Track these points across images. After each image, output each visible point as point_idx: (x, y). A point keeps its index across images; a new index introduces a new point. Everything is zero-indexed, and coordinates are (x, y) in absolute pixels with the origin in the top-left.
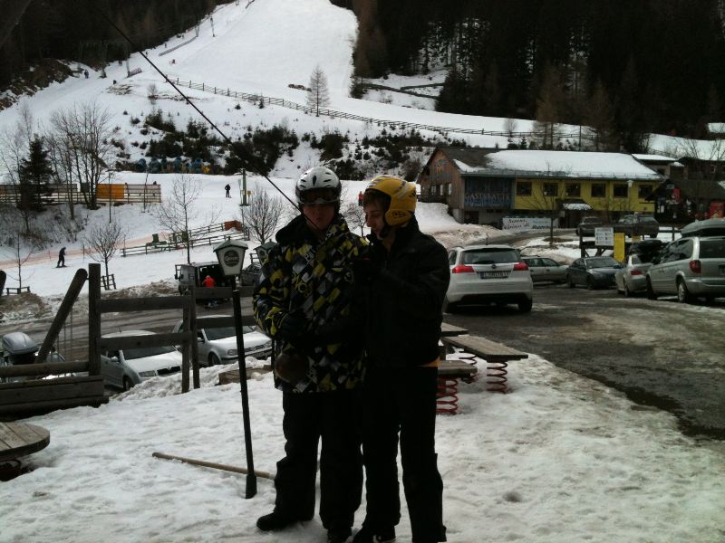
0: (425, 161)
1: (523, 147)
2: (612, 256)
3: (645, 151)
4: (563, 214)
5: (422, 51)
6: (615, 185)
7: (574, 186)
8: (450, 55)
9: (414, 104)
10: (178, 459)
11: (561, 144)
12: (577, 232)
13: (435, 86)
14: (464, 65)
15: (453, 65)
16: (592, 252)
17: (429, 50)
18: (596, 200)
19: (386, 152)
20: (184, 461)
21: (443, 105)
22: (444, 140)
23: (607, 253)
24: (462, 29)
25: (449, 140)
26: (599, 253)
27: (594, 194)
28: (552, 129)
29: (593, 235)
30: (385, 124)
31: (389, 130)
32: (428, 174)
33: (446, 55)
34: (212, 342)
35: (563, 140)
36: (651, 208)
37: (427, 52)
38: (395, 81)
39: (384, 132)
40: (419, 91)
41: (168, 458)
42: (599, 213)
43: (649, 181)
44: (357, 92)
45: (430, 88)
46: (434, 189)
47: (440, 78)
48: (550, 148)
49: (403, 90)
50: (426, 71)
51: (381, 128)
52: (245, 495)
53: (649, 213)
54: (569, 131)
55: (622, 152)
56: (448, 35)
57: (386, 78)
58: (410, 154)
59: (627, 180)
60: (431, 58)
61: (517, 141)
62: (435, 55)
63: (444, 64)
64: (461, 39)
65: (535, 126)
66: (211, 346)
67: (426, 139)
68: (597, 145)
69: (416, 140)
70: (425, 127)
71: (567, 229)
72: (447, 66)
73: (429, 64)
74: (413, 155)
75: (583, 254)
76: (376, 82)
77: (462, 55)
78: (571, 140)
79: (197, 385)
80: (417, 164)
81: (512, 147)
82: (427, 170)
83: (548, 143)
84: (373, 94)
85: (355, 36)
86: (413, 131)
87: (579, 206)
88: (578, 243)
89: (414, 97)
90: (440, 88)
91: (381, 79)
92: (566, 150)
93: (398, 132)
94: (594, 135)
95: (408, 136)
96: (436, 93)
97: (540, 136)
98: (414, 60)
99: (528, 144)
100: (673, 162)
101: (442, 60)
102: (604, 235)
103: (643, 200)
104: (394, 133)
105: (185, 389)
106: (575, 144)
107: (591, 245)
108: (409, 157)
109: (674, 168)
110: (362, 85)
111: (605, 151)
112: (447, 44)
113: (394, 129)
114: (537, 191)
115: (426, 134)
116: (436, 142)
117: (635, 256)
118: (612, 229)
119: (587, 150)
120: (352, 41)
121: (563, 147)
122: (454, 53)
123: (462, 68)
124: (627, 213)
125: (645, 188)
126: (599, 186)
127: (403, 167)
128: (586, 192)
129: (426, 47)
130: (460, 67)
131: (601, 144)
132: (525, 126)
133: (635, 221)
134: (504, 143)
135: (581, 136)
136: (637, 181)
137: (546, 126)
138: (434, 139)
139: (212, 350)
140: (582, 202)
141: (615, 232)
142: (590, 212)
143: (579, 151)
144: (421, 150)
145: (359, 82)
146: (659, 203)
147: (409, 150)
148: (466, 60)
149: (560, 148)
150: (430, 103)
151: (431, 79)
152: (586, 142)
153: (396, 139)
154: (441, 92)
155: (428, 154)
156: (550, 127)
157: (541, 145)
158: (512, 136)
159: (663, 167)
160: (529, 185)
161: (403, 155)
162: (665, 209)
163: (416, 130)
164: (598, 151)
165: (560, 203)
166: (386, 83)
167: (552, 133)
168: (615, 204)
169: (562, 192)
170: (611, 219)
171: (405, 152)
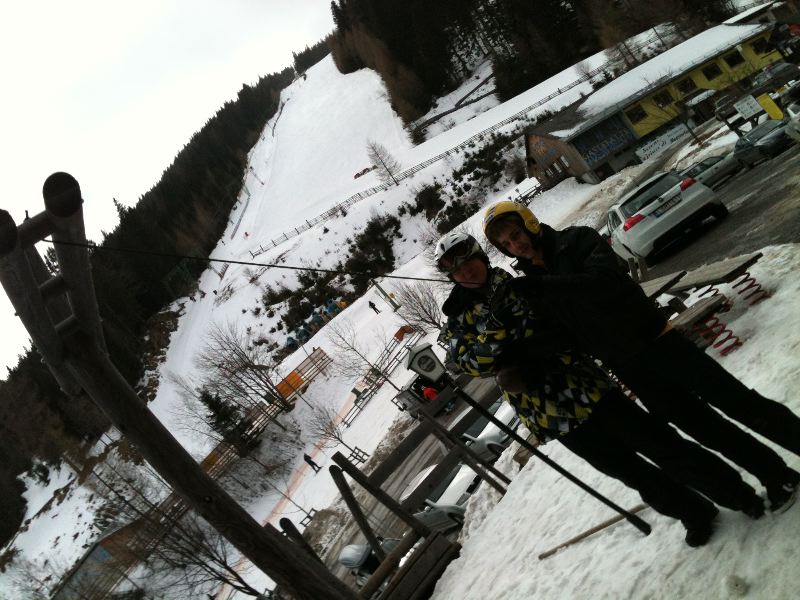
0: (523, 153)
1: (608, 79)
2: (769, 118)
3: (735, 12)
4: (692, 112)
5: (454, 59)
6: (724, 59)
7: (685, 81)
8: (482, 45)
9: (477, 111)
10: (561, 547)
11: (645, 55)
12: (717, 119)
13: (486, 82)
14: (502, 45)
15: (492, 52)
16: (747, 127)
17: (460, 53)
18: (715, 81)
19: (481, 171)
20: (567, 545)
21: (505, 93)
22: (528, 124)
23: (762, 119)
24: (480, 15)
25: (533, 120)
26: (755, 124)
27: (710, 78)
28: (627, 47)
29: (736, 112)
30: (463, 147)
31: (470, 151)
32: (534, 162)
33: (479, 47)
34: (480, 437)
35: (645, 50)
36: (776, 56)
37: (459, 57)
38: (445, 103)
39: (467, 155)
40: (474, 97)
41: (553, 552)
42: (726, 90)
43: (757, 35)
44: (418, 138)
45: (484, 87)
46: (550, 172)
47: (486, 70)
48: (636, 64)
49: (458, 106)
50: (469, 74)
51: (462, 153)
52: (642, 534)
53: (779, 61)
54: (645, 39)
55: (711, 27)
56: (470, 28)
57: (436, 106)
58: (504, 157)
59: (733, 47)
60: (466, 60)
61: (599, 78)
62: (469, 54)
63: (482, 56)
64: (485, 24)
65: (608, 54)
66: (483, 440)
67: (510, 134)
68: (682, 35)
69: (502, 141)
70: (502, 124)
71: (706, 123)
72: (486, 56)
73: (468, 65)
74: (508, 156)
75: (740, 133)
76: (429, 116)
77: (494, 37)
78: (652, 45)
79: (508, 481)
80: (517, 161)
81: (598, 86)
82: (530, 160)
83: (631, 60)
84: (434, 129)
85: (384, 89)
86: (493, 135)
87: (702, 97)
88: (726, 128)
89: (473, 105)
90: (492, 80)
91: (432, 110)
92: (653, 56)
93: (479, 146)
94: (673, 28)
95: (491, 143)
96: (491, 87)
97: (618, 60)
98: (451, 72)
99: (612, 74)
100: (771, 5)
101: (478, 54)
102: (746, 107)
103: (763, 55)
104: (476, 150)
105: (503, 491)
106: (659, 46)
107: (741, 121)
108: (505, 160)
109: (775, 11)
110: (419, 128)
111: (693, 35)
112: (474, 37)
113: (473, 146)
114: (650, 109)
115: (507, 130)
116: (521, 130)
117: (792, 105)
118: (751, 97)
119: (674, 44)
120: (384, 95)
121: (648, 55)
122: (485, 40)
123: (501, 48)
124: (755, 74)
125: (757, 44)
126: (709, 67)
127: (506, 173)
128: (700, 80)
129: (455, 52)
130: (499, 49)
131: (684, 32)
132: (597, 61)
133: (769, 76)
134: (587, 88)
135: (659, 36)
136: (744, 42)
137: (618, 48)
138: (518, 129)
139: (488, 442)
140: (702, 91)
141: (755, 97)
142: (718, 94)
143: (667, 49)
144: (512, 146)
145: (414, 128)
146: (781, 48)
147: (501, 154)
148: (501, 40)
149: (646, 58)
150: (492, 100)
151: (478, 78)
152: (668, 39)
153: (482, 153)
154: (496, 83)
155: (520, 145)
156: (623, 46)
157: (625, 66)
158: (591, 77)
159: (763, 16)
160: (639, 108)
161: (498, 162)
162: (792, 49)
163: (495, 132)
164: (686, 39)
165: (682, 105)
166: (439, 110)
167: (629, 51)
168: (738, 73)
169: (677, 94)
170: (744, 88)
171: (499, 158)
